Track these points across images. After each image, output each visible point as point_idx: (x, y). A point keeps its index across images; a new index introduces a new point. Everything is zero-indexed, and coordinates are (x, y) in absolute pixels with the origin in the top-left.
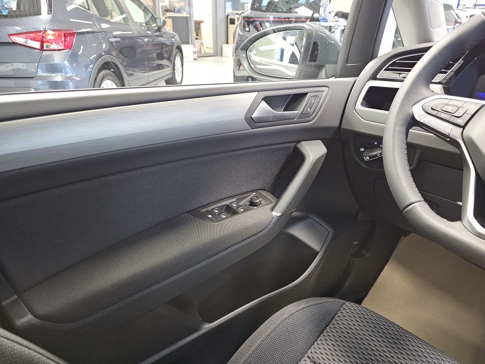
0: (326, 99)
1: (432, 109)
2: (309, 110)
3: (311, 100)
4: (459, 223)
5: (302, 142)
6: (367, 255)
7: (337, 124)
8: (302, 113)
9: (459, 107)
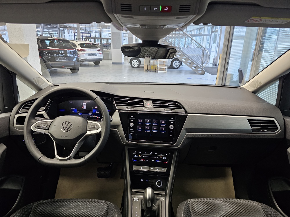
1: (37, 126)
4: (55, 158)
7: (8, 134)
9: (45, 124)
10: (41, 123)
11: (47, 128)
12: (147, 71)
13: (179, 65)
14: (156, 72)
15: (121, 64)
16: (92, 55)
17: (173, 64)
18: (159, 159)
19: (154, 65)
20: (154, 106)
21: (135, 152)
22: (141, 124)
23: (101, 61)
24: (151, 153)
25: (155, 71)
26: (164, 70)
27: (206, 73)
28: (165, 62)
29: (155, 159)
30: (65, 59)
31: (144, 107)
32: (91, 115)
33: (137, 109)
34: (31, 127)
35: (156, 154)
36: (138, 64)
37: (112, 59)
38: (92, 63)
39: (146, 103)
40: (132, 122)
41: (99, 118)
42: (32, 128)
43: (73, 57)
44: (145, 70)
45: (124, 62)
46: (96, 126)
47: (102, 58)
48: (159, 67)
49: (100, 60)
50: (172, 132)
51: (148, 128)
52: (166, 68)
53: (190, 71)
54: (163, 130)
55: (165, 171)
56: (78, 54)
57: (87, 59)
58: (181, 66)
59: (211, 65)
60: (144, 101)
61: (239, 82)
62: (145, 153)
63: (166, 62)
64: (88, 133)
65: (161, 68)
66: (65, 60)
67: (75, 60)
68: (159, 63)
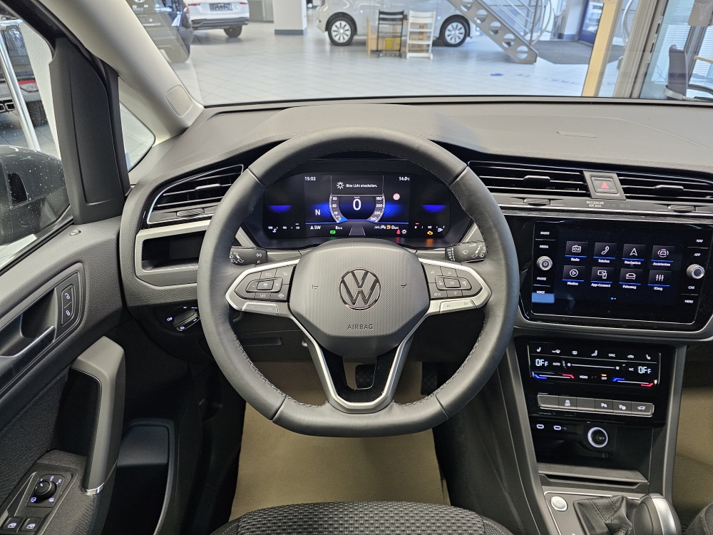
0: (87, 281)
1: (247, 292)
2: (68, 314)
3: (65, 296)
4: (327, 405)
5: (79, 358)
6: (221, 406)
7: (119, 304)
8: (59, 325)
9: (273, 280)
10: (257, 277)
11: (282, 296)
12: (375, 55)
13: (462, 36)
14: (400, 56)
15: (300, 33)
16: (221, 7)
17: (447, 33)
18: (624, 373)
19: (394, 37)
20: (626, 191)
21: (539, 350)
22: (578, 260)
23: (244, 27)
24: (596, 354)
25: (400, 54)
26: (421, 51)
27: (538, 59)
28: (427, 28)
29: (611, 374)
30: (151, 20)
31: (588, 195)
32: (377, 224)
33: (562, 205)
34: (227, 296)
35: (613, 355)
36: (349, 33)
37: (275, 20)
38: (220, 32)
39: (596, 183)
40: (544, 252)
41: (404, 232)
42: (230, 298)
43: (170, 14)
44: (369, 52)
45: (306, 29)
46: (464, 283)
47: (247, 15)
48: (409, 42)
49: (242, 21)
50: (693, 288)
51: (604, 274)
52: (428, 45)
53: (498, 53)
54: (659, 283)
55: (649, 414)
56: (185, 6)
57: (206, 20)
58: (468, 39)
59: (546, 37)
60: (587, 174)
61: (667, 86)
62: (575, 353)
63: (431, 28)
64: (435, 307)
65: (413, 45)
66: (150, 23)
67: (177, 22)
68: (410, 30)
